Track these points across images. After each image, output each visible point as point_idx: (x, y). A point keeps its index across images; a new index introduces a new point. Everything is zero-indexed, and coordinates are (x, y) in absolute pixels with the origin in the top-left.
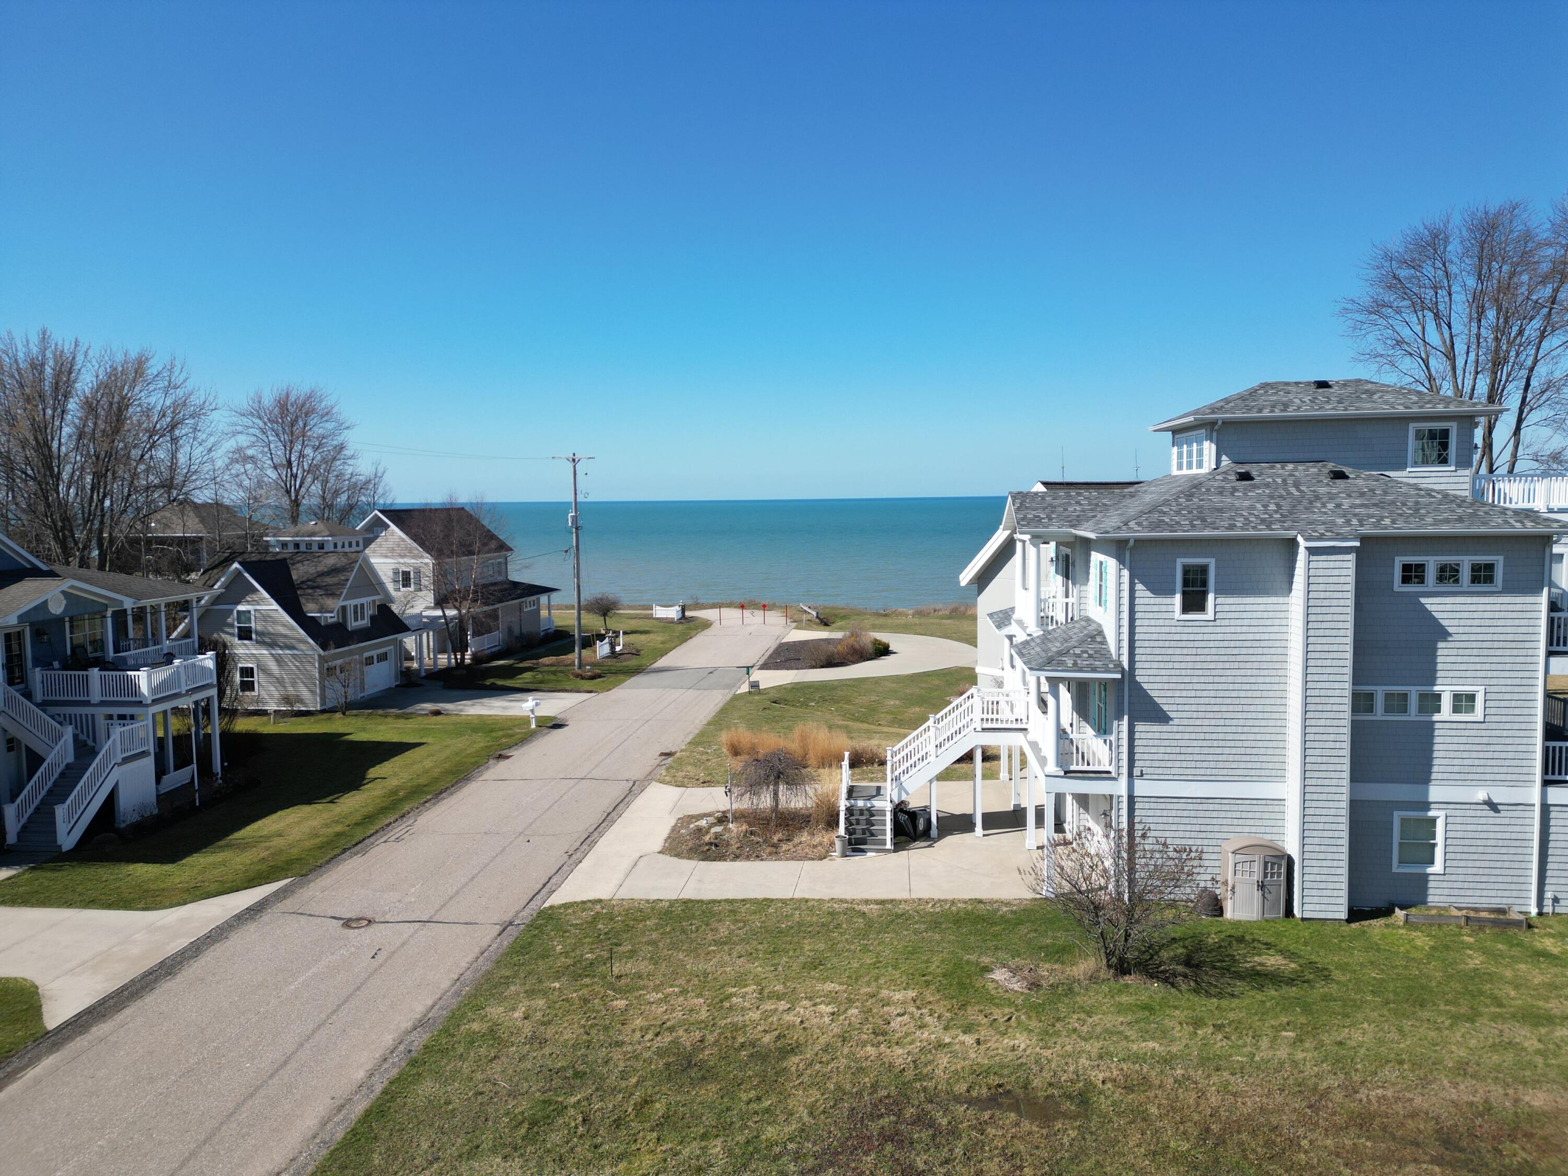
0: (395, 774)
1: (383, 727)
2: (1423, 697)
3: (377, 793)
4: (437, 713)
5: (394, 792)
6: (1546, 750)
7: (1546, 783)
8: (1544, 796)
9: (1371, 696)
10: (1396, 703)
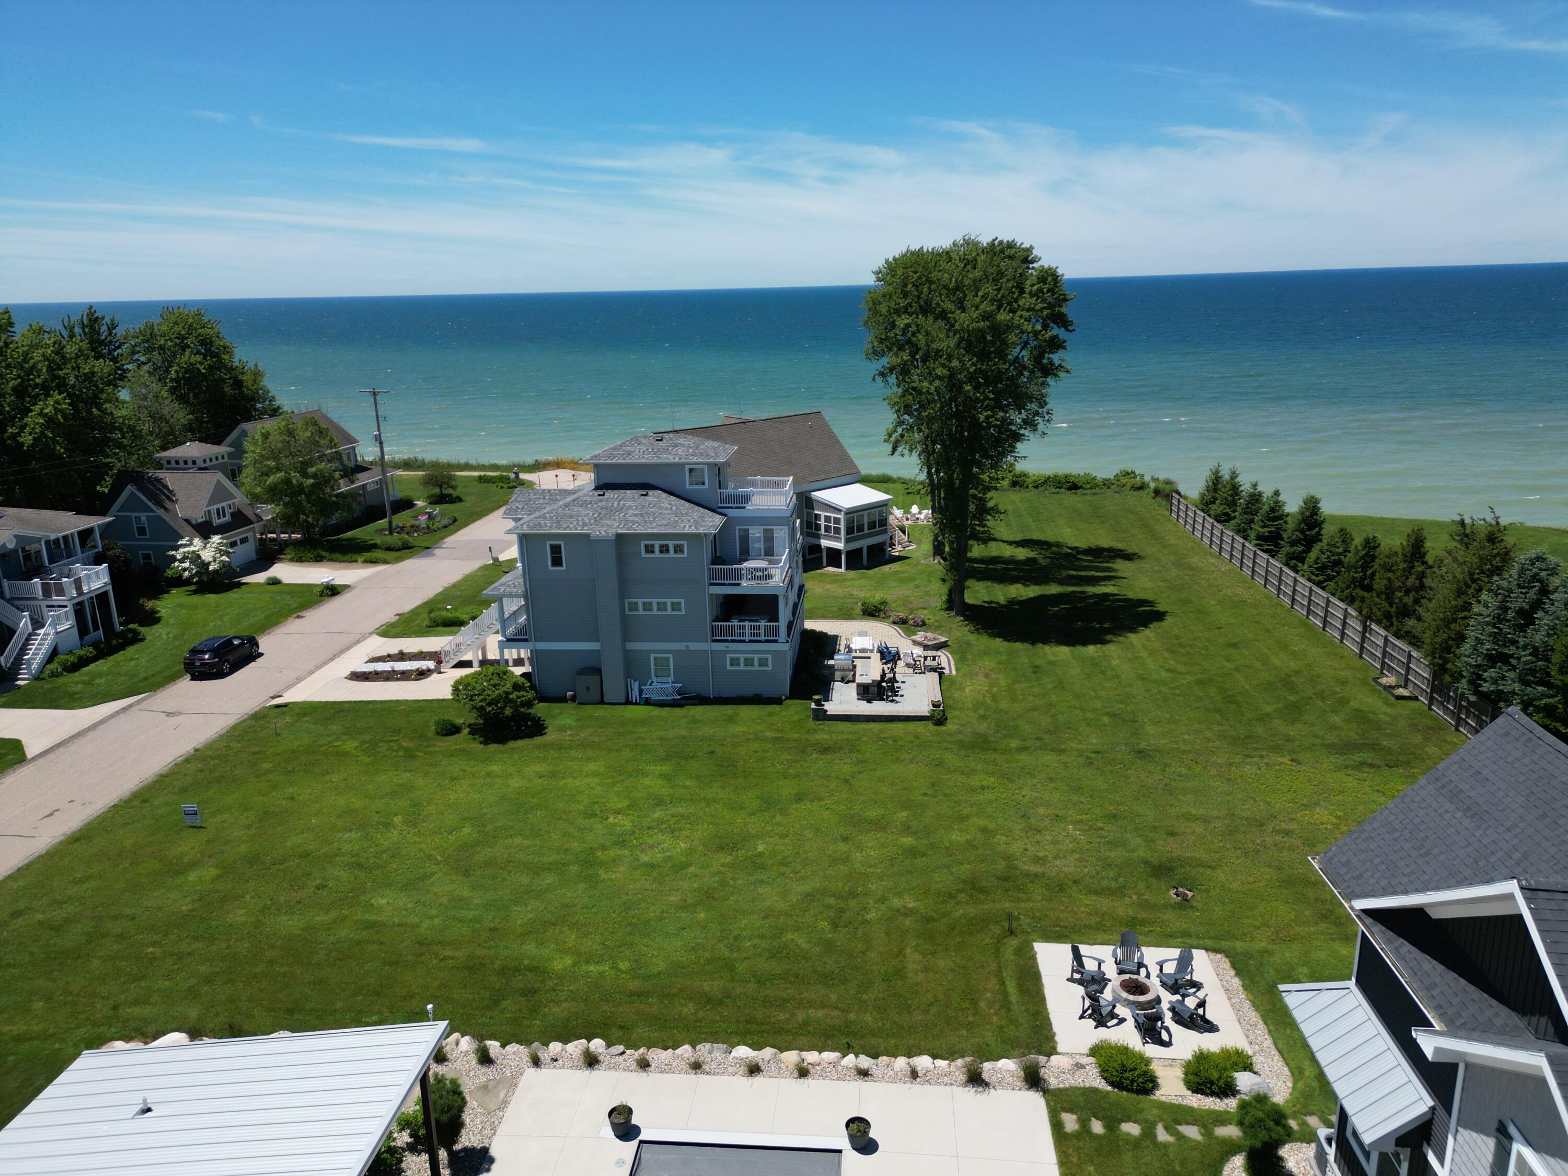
2: (658, 604)
4: (275, 583)
6: (712, 627)
7: (714, 641)
8: (711, 647)
9: (636, 603)
10: (647, 607)
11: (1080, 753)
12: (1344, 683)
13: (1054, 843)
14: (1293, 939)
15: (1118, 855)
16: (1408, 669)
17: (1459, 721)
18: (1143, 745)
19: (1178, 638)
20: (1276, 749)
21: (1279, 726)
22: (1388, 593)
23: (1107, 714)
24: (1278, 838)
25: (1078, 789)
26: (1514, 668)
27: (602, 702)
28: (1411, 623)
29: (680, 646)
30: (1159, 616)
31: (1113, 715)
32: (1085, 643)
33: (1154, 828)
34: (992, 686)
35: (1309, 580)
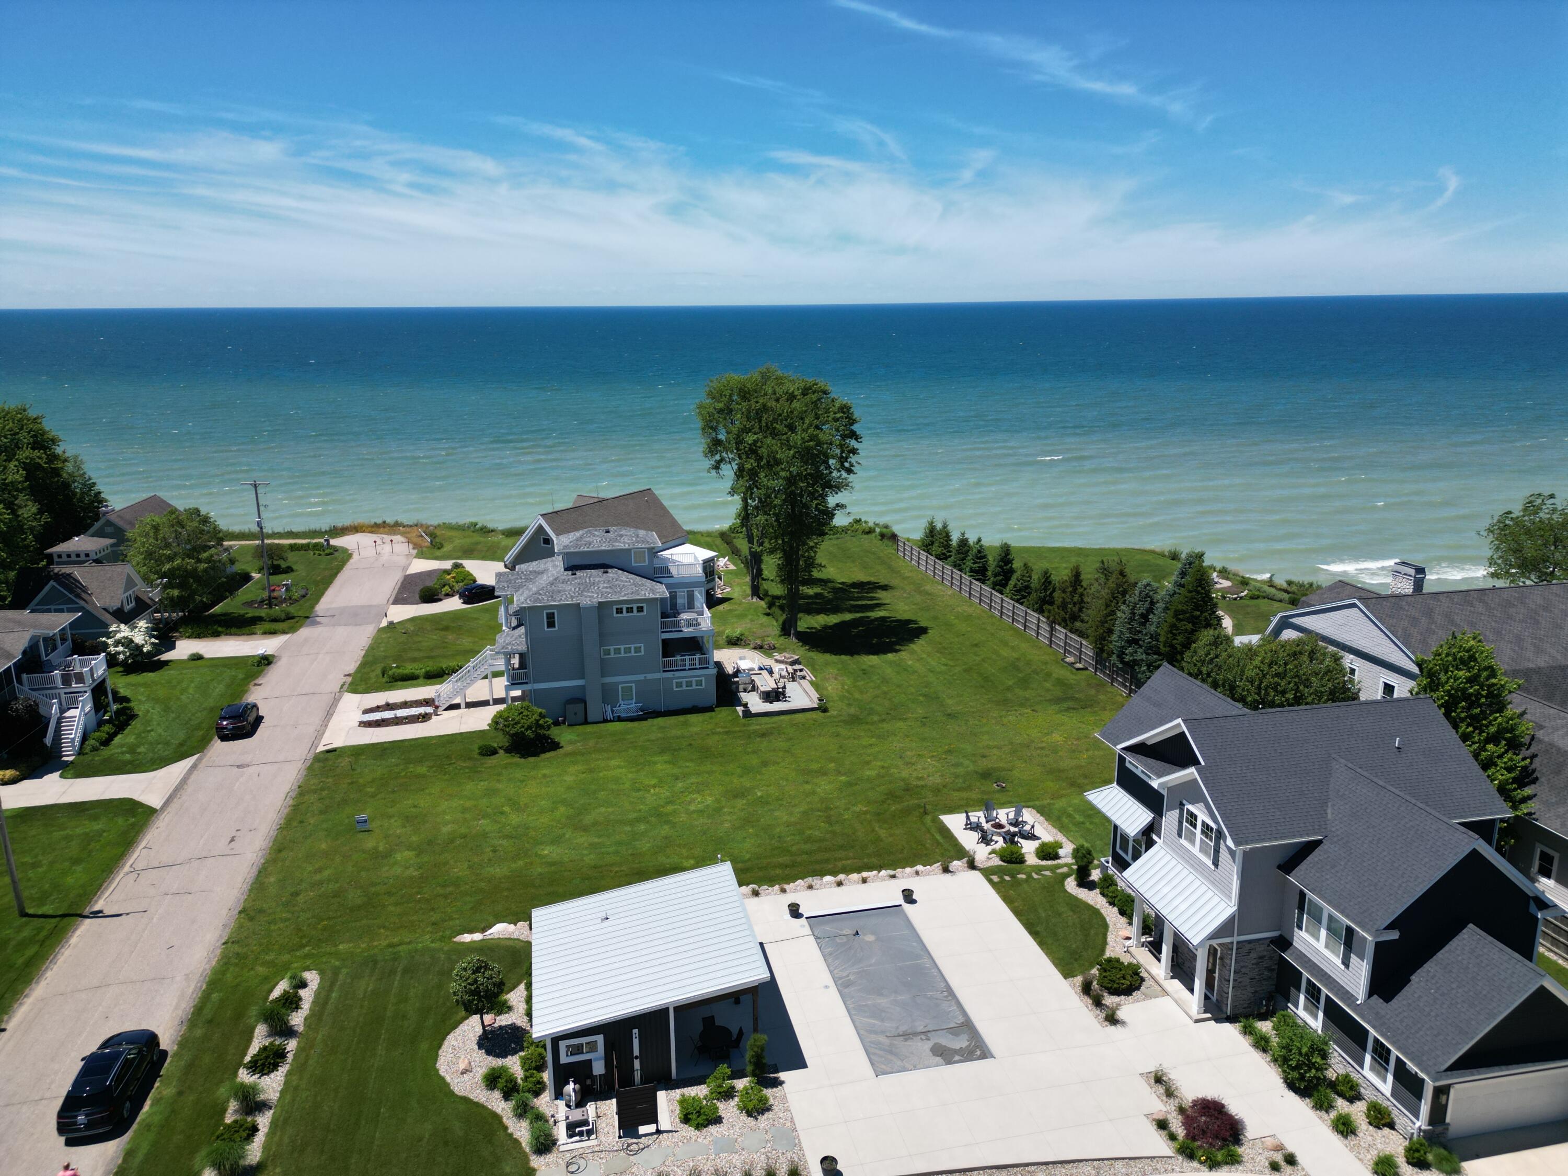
2: (625, 649)
6: (663, 661)
7: (664, 671)
8: (663, 676)
9: (609, 650)
10: (618, 651)
11: (916, 719)
12: (1046, 663)
13: (924, 769)
14: (1062, 796)
15: (960, 770)
16: (1081, 652)
17: (1113, 680)
18: (949, 711)
19: (940, 644)
20: (1022, 705)
21: (1021, 693)
22: (1064, 606)
23: (920, 695)
24: (1038, 752)
25: (924, 739)
26: (1141, 647)
27: (586, 722)
28: (1078, 624)
29: (641, 677)
30: (923, 631)
31: (925, 696)
32: (885, 652)
33: (974, 755)
34: (843, 685)
35: (1011, 599)
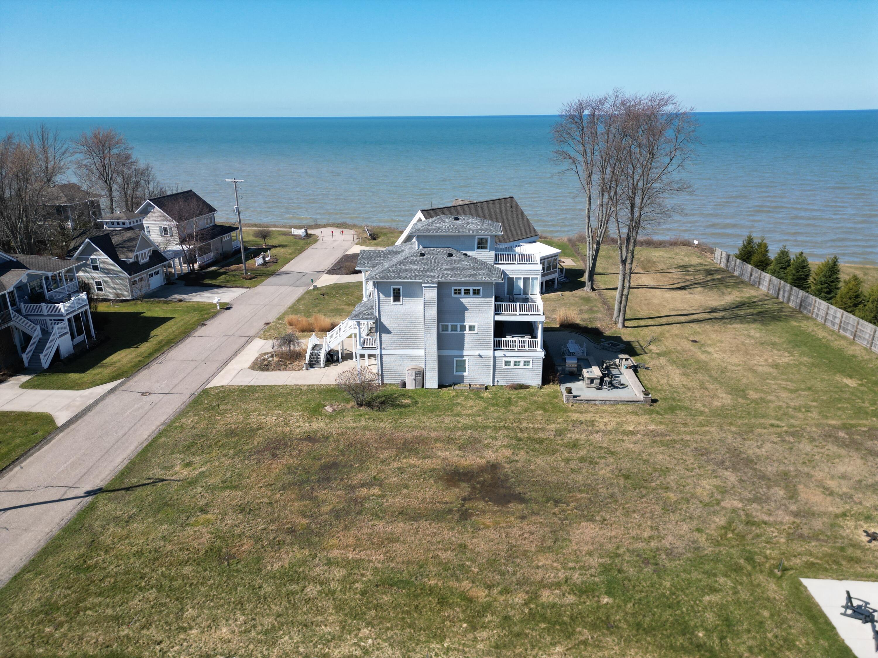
0: (161, 334)
1: (157, 309)
2: (461, 326)
3: (154, 343)
4: (181, 301)
5: (160, 342)
6: (494, 341)
7: (495, 350)
8: (494, 354)
9: (447, 326)
10: (454, 328)
27: (423, 388)
29: (473, 353)
